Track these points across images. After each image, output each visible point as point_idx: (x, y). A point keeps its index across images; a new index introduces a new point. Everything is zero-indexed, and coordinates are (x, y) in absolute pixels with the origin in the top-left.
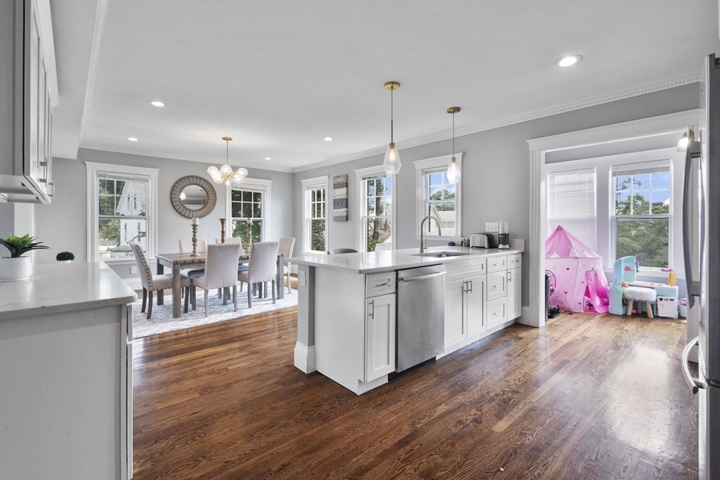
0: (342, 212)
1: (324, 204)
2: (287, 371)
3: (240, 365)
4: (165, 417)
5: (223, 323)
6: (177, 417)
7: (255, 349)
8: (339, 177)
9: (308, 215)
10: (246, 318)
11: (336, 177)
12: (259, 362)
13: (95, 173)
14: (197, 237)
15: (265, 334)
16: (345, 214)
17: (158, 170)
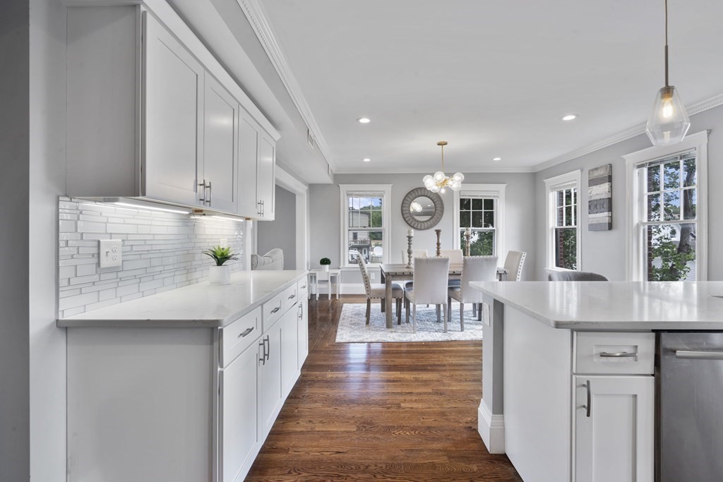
0: (603, 217)
1: (575, 207)
2: (465, 436)
3: (415, 405)
4: (314, 444)
5: (427, 344)
6: (322, 449)
7: (441, 388)
8: (597, 169)
9: (552, 222)
10: (454, 343)
11: (593, 170)
12: (437, 409)
13: (346, 194)
14: (412, 249)
15: (465, 370)
16: (607, 220)
17: (391, 185)
